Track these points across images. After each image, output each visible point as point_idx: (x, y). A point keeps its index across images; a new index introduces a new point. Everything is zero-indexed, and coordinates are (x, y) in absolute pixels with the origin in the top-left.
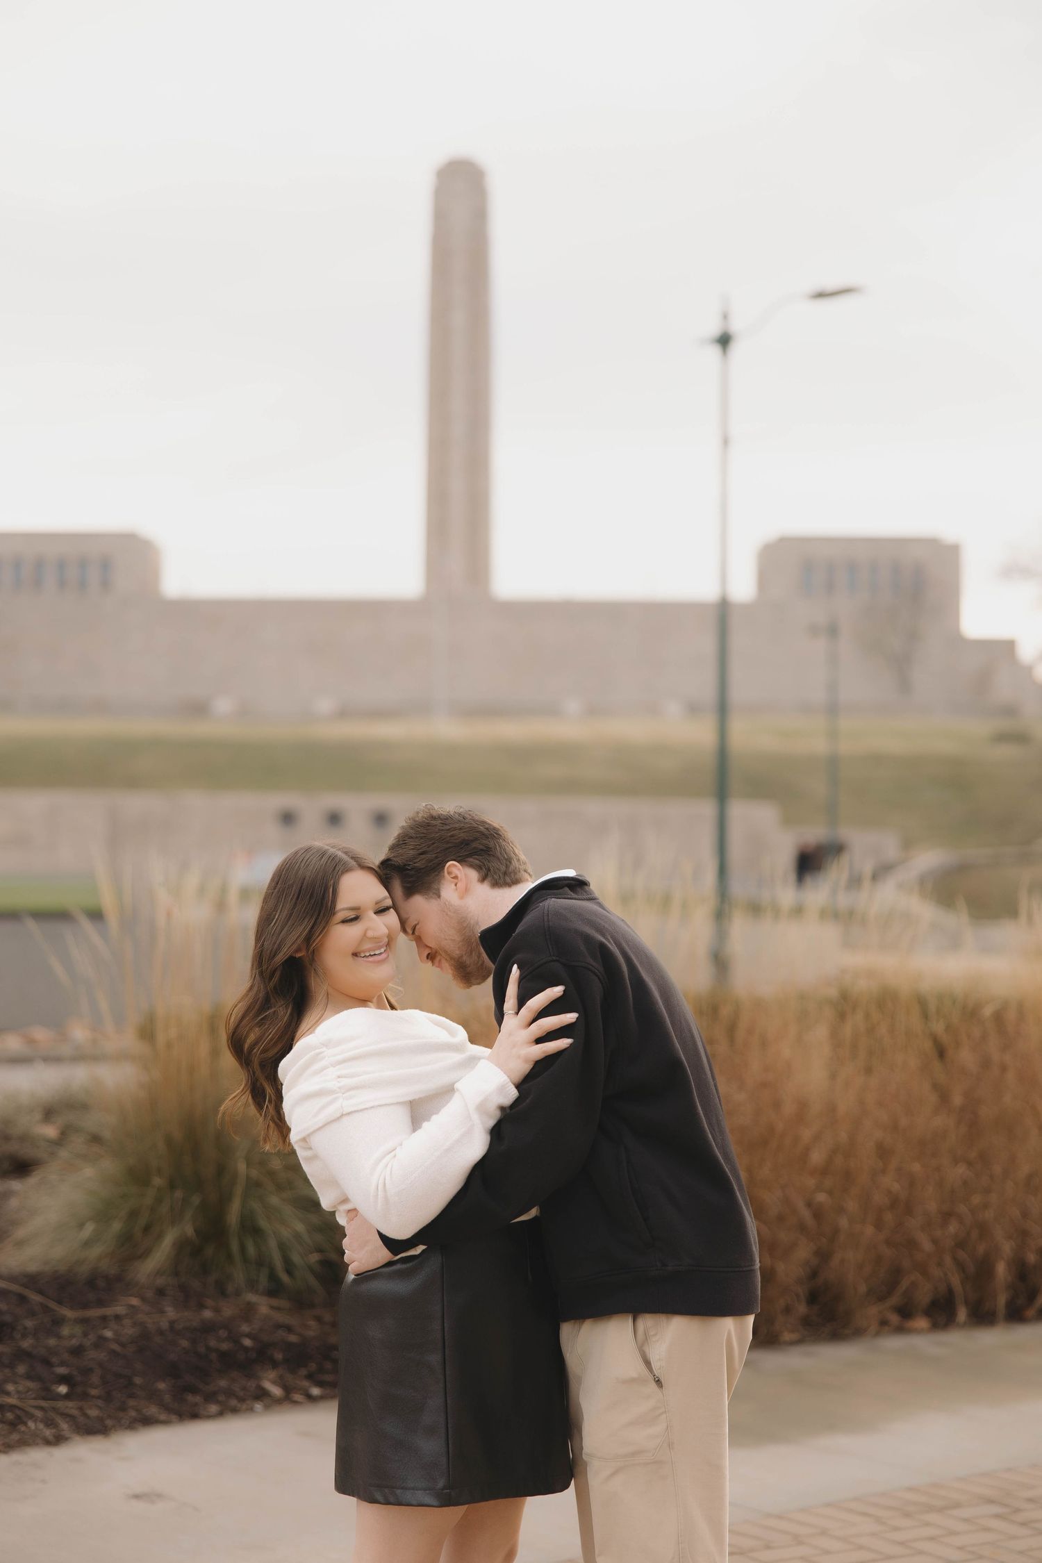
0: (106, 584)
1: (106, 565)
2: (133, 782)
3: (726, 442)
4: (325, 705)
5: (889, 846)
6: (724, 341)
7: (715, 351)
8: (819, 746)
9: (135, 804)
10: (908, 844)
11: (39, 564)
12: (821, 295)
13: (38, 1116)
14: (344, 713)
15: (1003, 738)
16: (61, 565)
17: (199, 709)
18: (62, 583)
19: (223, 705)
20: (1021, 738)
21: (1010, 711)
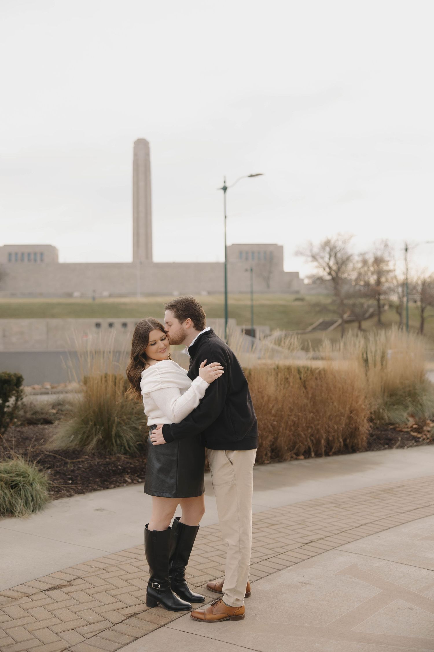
0: (42, 260)
1: (42, 254)
2: (53, 316)
3: (226, 217)
4: (106, 294)
5: (267, 330)
6: (225, 189)
7: (222, 191)
8: (249, 303)
9: (54, 322)
10: (271, 330)
11: (23, 254)
12: (251, 176)
13: (51, 407)
14: (111, 296)
15: (297, 299)
16: (29, 254)
17: (70, 295)
18: (29, 260)
19: (76, 294)
20: (302, 300)
21: (297, 292)
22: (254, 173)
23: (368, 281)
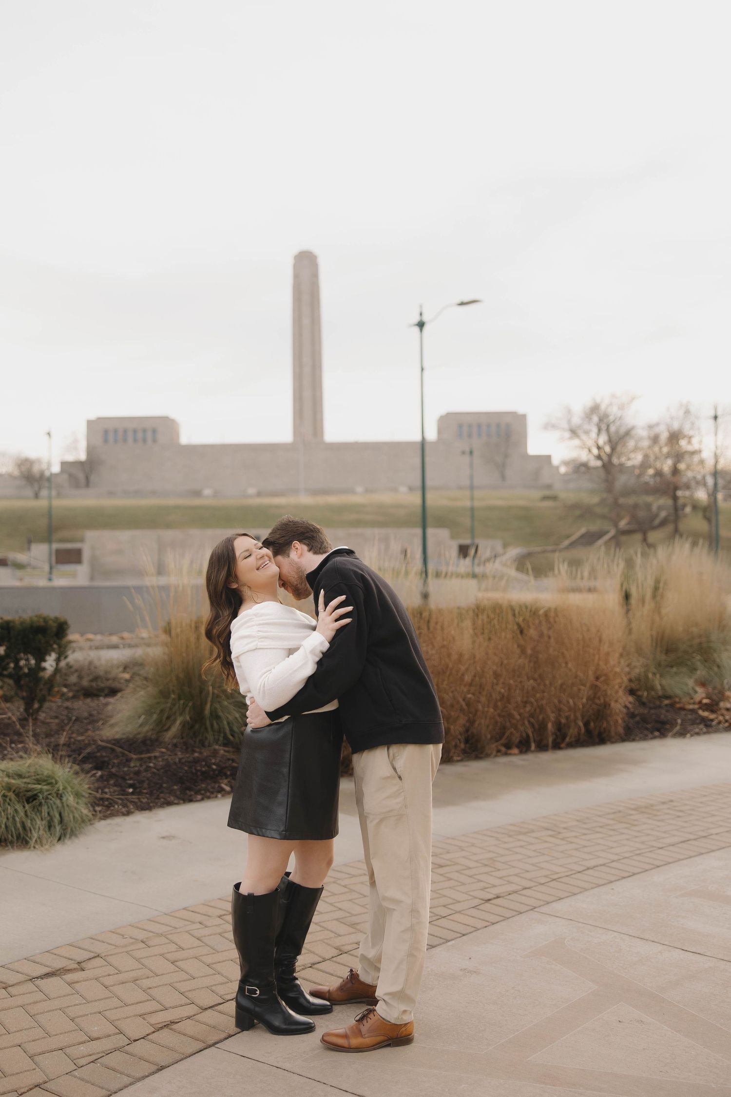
0: (154, 441)
1: (154, 431)
2: (168, 526)
3: (422, 369)
4: (252, 491)
5: (498, 545)
6: (421, 325)
7: (417, 329)
8: (468, 504)
9: (169, 534)
10: (505, 546)
11: (125, 431)
12: (462, 304)
13: (121, 669)
14: (259, 494)
15: (545, 498)
16: (135, 431)
17: (197, 494)
18: (135, 440)
19: (207, 492)
20: (554, 498)
21: (549, 487)
22: (466, 300)
23: (661, 469)
